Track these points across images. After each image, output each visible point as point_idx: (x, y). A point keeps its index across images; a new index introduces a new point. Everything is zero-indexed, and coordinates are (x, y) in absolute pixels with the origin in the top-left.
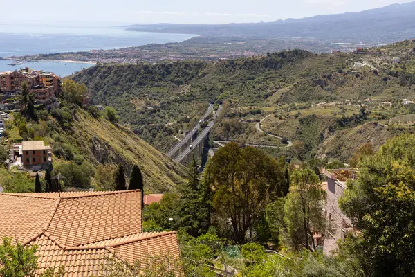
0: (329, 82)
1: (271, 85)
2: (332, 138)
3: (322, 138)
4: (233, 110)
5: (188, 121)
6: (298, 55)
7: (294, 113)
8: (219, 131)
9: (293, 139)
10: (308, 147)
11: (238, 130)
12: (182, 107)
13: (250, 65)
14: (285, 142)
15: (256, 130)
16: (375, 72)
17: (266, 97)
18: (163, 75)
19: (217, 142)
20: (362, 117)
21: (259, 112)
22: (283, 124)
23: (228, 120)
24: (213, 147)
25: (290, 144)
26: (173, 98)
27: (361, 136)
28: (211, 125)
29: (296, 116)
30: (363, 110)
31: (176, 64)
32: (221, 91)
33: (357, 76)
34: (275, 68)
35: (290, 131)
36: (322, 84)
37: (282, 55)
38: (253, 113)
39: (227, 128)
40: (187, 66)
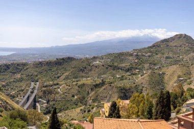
0: (85, 70)
1: (60, 72)
2: (93, 93)
3: (88, 93)
4: (45, 84)
5: (22, 91)
6: (70, 59)
7: (74, 83)
8: (41, 94)
9: (77, 95)
10: (84, 98)
11: (50, 93)
12: (17, 84)
13: (49, 64)
14: (73, 96)
15: (59, 92)
16: (103, 65)
17: (58, 77)
18: (6, 70)
19: (40, 99)
20: (103, 83)
21: (58, 84)
22: (71, 88)
23: (44, 89)
24: (38, 102)
25: (76, 97)
26: (12, 80)
27: (105, 91)
28: (36, 91)
29: (76, 85)
30: (103, 80)
31: (12, 64)
32: (37, 76)
33: (96, 67)
34: (60, 65)
35: (74, 91)
36: (82, 71)
37: (63, 59)
38: (55, 85)
39: (44, 92)
40: (18, 65)
